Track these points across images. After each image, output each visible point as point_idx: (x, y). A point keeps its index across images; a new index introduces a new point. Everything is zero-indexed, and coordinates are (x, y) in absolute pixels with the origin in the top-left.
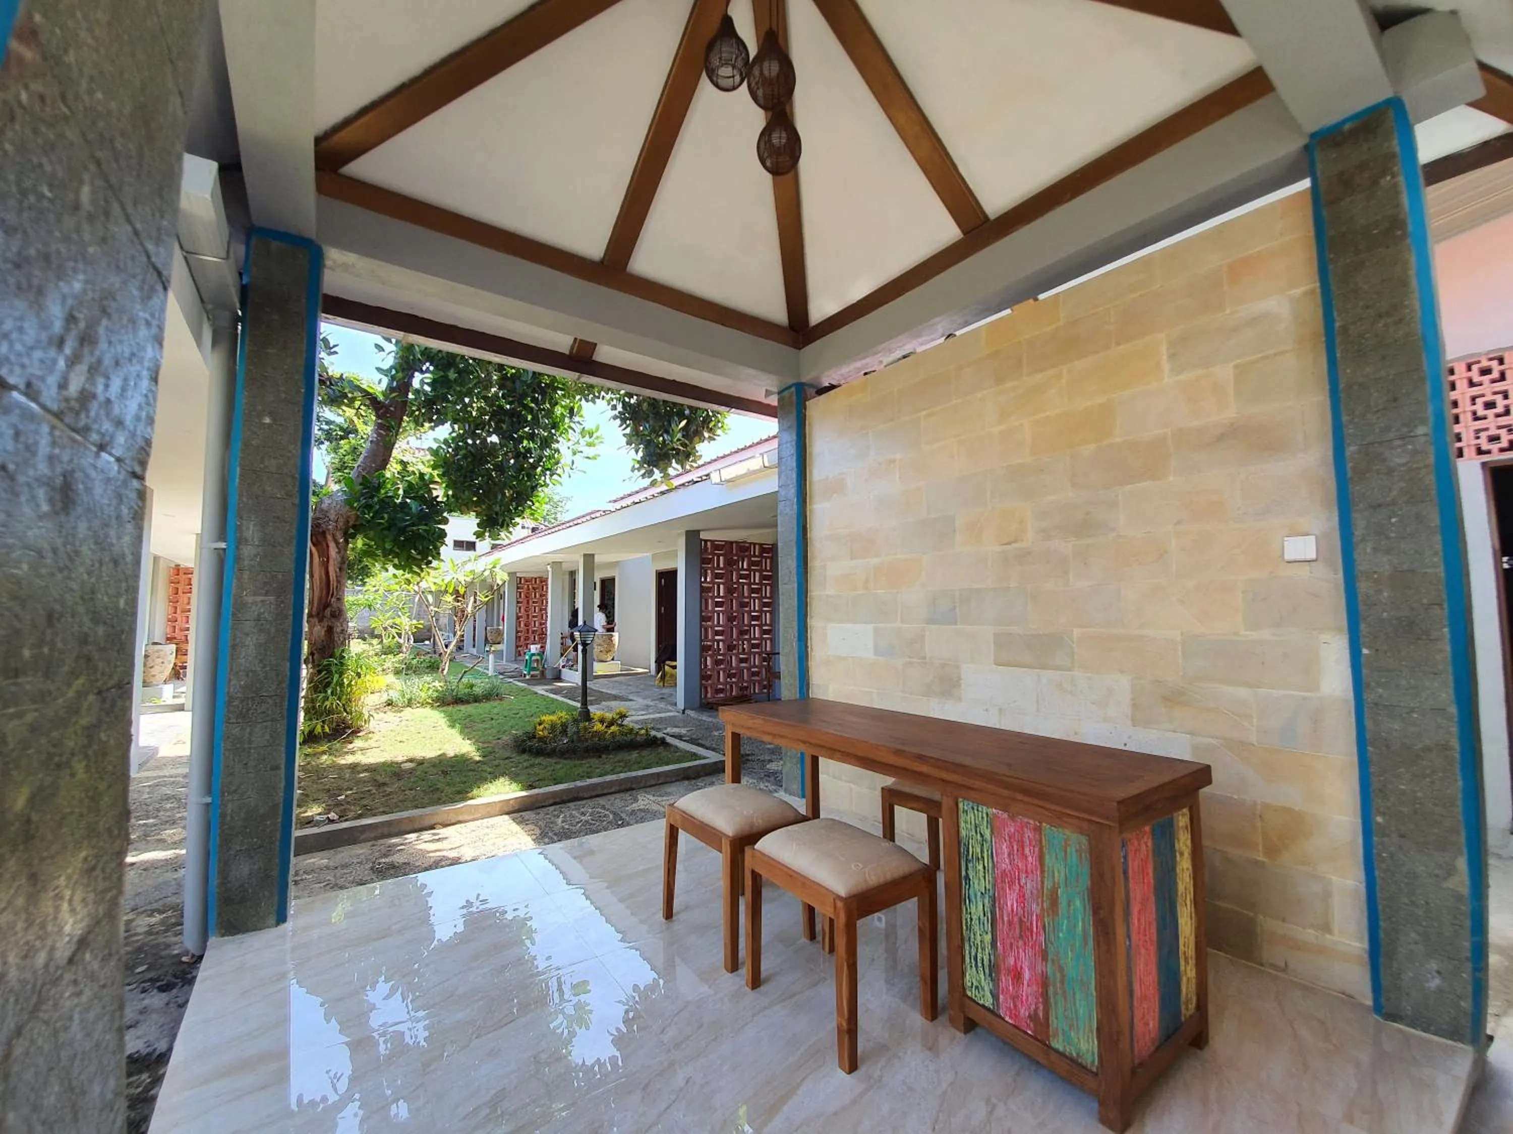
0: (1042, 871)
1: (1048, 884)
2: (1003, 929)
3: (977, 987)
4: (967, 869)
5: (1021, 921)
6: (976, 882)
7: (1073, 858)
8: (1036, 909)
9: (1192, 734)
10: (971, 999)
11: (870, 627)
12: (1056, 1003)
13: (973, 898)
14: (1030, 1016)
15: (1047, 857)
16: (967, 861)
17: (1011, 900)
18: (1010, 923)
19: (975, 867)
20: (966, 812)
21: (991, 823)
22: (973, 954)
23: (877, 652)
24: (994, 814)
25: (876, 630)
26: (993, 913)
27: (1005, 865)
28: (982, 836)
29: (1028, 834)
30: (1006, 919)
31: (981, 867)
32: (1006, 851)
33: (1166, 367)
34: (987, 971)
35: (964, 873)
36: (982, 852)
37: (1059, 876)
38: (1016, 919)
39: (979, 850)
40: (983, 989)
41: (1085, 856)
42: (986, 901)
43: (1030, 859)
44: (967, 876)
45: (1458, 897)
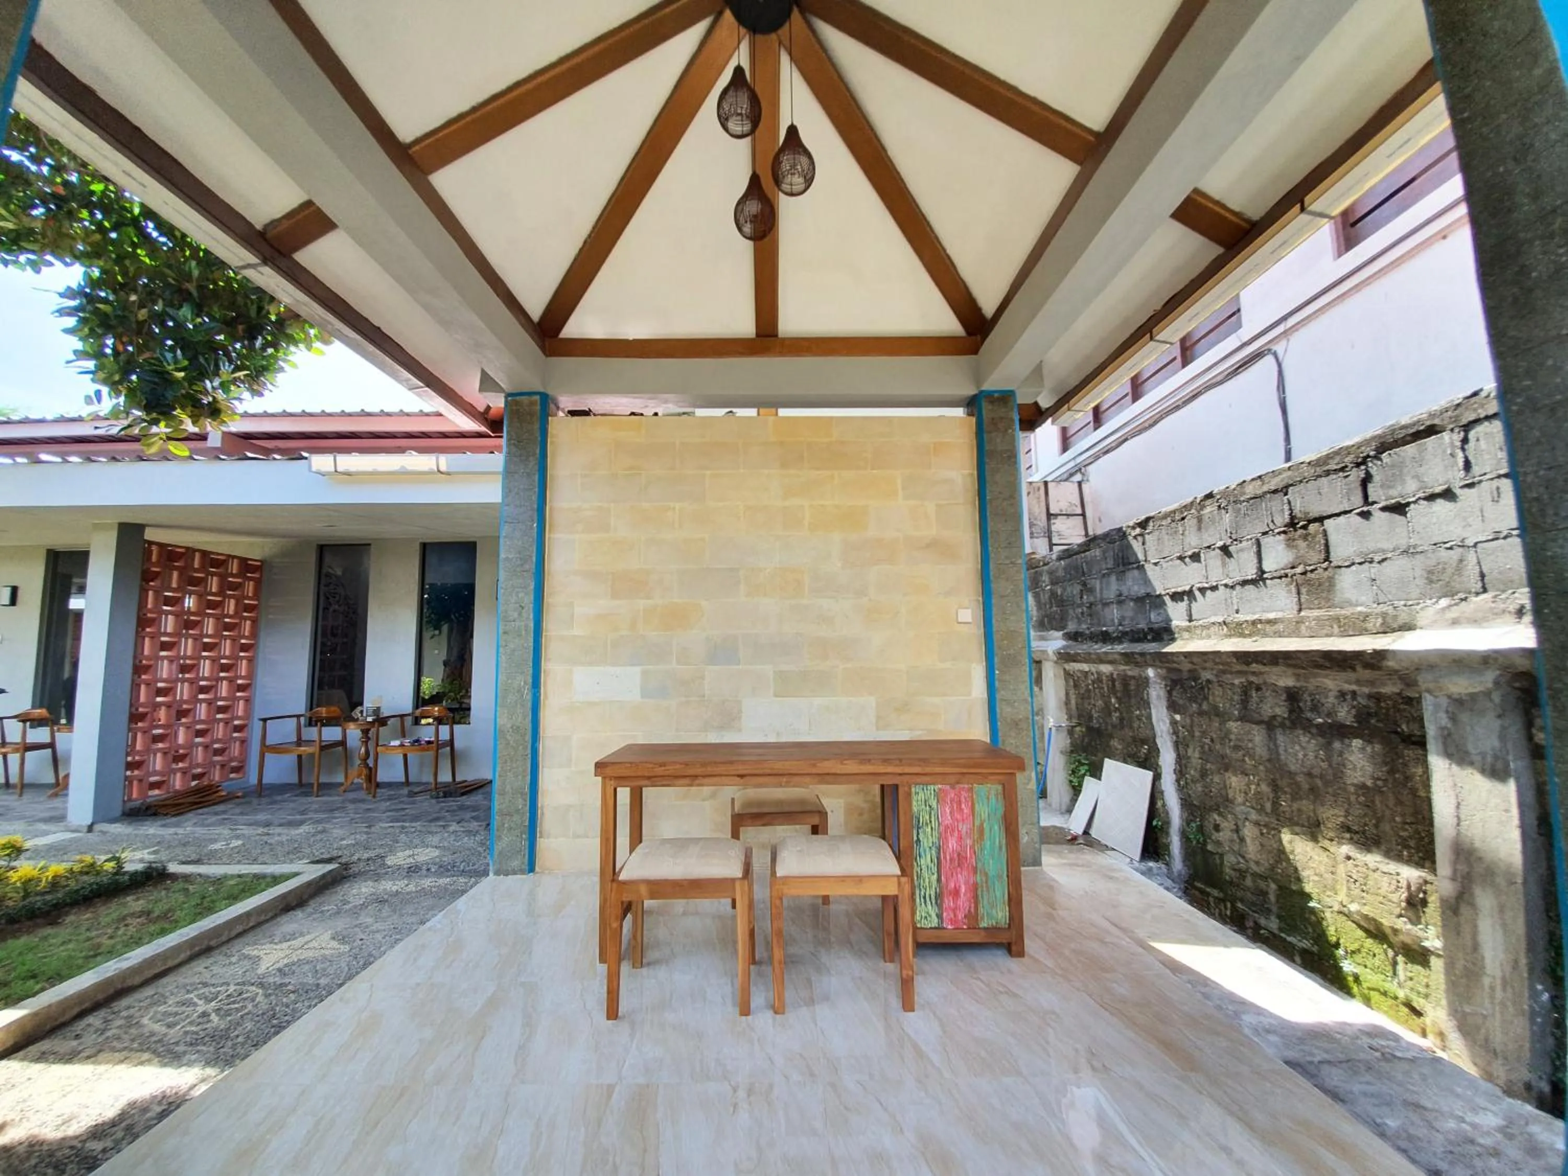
0: (973, 816)
1: (977, 823)
2: (946, 865)
3: (926, 917)
4: (918, 834)
5: (959, 855)
6: (925, 841)
7: (993, 800)
8: (969, 842)
9: (911, 730)
10: (921, 928)
11: (638, 669)
12: (982, 897)
13: (923, 854)
14: (965, 916)
15: (977, 806)
16: (918, 828)
17: (952, 843)
18: (951, 860)
19: (925, 832)
20: (917, 793)
21: (937, 795)
22: (922, 893)
23: (645, 693)
24: (940, 789)
25: (645, 674)
26: (938, 858)
27: (948, 821)
28: (930, 807)
29: (964, 794)
30: (948, 858)
31: (929, 830)
32: (948, 811)
33: (900, 492)
34: (934, 902)
35: (915, 838)
36: (930, 817)
37: (985, 816)
38: (955, 855)
39: (928, 817)
40: (930, 916)
41: (1000, 797)
42: (933, 852)
43: (965, 811)
44: (918, 840)
45: (1032, 790)
